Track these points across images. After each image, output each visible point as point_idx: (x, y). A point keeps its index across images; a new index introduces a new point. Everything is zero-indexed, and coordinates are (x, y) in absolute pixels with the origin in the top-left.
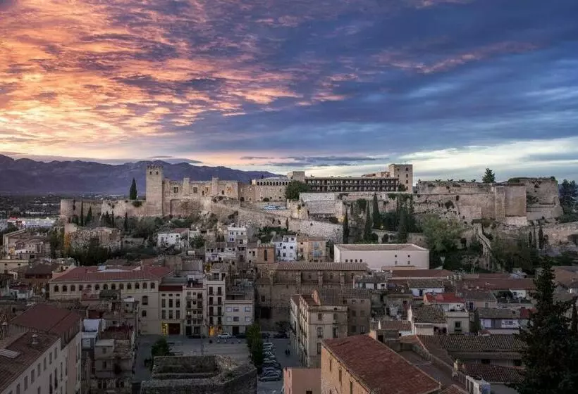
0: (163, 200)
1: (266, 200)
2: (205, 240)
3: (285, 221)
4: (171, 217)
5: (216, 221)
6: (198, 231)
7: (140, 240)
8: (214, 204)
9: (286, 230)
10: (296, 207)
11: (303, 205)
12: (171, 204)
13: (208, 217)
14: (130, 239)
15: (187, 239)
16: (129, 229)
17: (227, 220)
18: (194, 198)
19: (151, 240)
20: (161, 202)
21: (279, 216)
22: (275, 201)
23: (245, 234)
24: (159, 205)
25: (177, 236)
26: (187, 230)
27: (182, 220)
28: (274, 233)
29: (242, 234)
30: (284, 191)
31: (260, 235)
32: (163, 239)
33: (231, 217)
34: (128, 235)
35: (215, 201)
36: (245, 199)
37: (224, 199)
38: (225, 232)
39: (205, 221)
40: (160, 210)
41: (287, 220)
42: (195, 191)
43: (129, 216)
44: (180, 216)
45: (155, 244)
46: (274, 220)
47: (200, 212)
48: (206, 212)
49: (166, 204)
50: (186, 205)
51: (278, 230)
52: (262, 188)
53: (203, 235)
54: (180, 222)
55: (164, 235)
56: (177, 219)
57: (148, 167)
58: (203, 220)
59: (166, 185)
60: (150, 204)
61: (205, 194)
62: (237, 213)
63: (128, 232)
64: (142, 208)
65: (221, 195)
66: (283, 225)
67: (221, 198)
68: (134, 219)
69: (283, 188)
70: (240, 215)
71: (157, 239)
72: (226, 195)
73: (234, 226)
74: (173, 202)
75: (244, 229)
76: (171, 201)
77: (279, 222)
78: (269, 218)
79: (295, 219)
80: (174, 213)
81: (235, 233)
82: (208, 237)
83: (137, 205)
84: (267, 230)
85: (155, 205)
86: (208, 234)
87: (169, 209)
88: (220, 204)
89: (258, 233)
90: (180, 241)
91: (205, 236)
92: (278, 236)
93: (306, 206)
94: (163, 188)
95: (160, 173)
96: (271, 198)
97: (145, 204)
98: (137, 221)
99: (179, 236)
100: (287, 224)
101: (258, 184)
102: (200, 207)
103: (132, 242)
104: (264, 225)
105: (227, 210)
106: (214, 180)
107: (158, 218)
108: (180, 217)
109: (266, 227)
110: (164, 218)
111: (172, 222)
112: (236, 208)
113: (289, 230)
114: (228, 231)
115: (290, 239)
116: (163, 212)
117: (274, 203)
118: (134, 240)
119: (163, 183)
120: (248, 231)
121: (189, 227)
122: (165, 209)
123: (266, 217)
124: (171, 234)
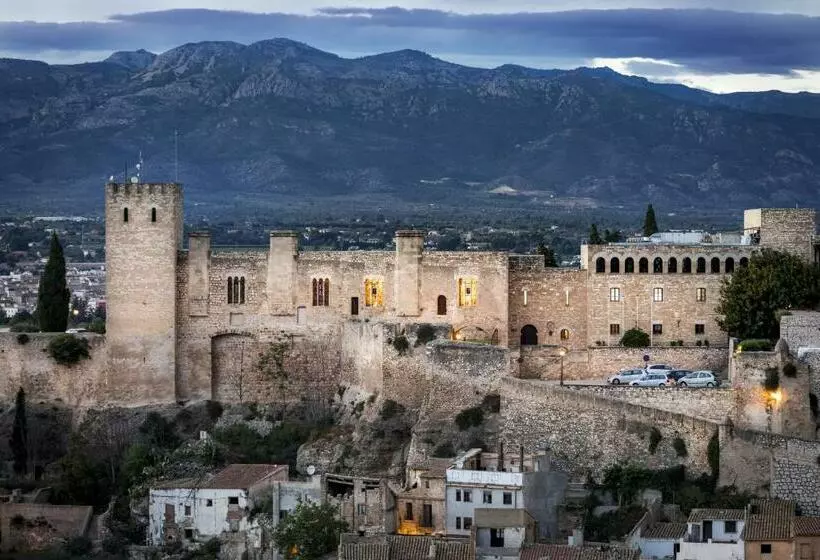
0: (180, 336)
1: (635, 339)
2: (344, 526)
3: (704, 444)
4: (215, 409)
5: (403, 435)
6: (316, 483)
7: (73, 517)
8: (394, 359)
9: (708, 483)
10: (759, 376)
11: (791, 371)
12: (215, 356)
13: (371, 416)
14: (31, 511)
15: (270, 516)
16: (32, 463)
17: (451, 430)
18: (313, 324)
19: (122, 514)
20: (170, 346)
21: (680, 418)
22: (678, 344)
23: (519, 501)
24: (161, 361)
25: (234, 500)
26: (276, 478)
27: (262, 426)
28: (651, 497)
29: (507, 499)
30: (715, 299)
31: (593, 502)
32: (170, 511)
33: (470, 419)
34: (27, 488)
35: (401, 345)
36: (542, 334)
37: (441, 340)
38: (436, 490)
39: (356, 435)
40: (164, 381)
41: (715, 437)
42: (321, 294)
43: (32, 401)
44: (253, 406)
45: (139, 535)
46: (656, 438)
47: (341, 392)
48: (364, 395)
49: (195, 356)
50: (277, 359)
51: (673, 481)
52: (617, 282)
53: (334, 502)
54: (254, 433)
55: (179, 496)
56: (239, 419)
57: (116, 188)
58: (349, 429)
59: (191, 269)
60: (119, 352)
61: (362, 314)
62: (493, 402)
63: (30, 477)
64: (93, 370)
65: (430, 317)
66: (696, 460)
67: (426, 333)
68: (55, 417)
69: (713, 285)
70: (507, 413)
71: (147, 515)
72: (453, 316)
73: (477, 465)
74: (223, 345)
75: (513, 478)
76: (217, 338)
77: (681, 447)
78: (638, 428)
79: (750, 435)
80: (227, 395)
81: (477, 496)
82: (362, 509)
83: (71, 354)
84: (624, 481)
85: (143, 357)
86: (358, 497)
87: (205, 376)
88: (421, 361)
89: (584, 494)
90: (244, 525)
91: (343, 507)
92: (671, 509)
93: (803, 378)
94: (180, 282)
95: (166, 217)
96: (658, 330)
97: (100, 355)
98: (68, 427)
99: (243, 503)
100: (714, 451)
101: (600, 266)
102: (343, 367)
103: (42, 523)
104: (610, 457)
105: (450, 391)
106: (404, 250)
107: (154, 417)
108: (252, 411)
109: (617, 469)
110: (185, 415)
111: (217, 436)
112: (491, 378)
113: (722, 483)
114: (449, 485)
115: (718, 527)
116: (178, 392)
117: (671, 357)
118: (53, 513)
119: (181, 260)
120: (535, 487)
121: (290, 460)
122: (186, 373)
123: (622, 424)
124: (206, 494)
